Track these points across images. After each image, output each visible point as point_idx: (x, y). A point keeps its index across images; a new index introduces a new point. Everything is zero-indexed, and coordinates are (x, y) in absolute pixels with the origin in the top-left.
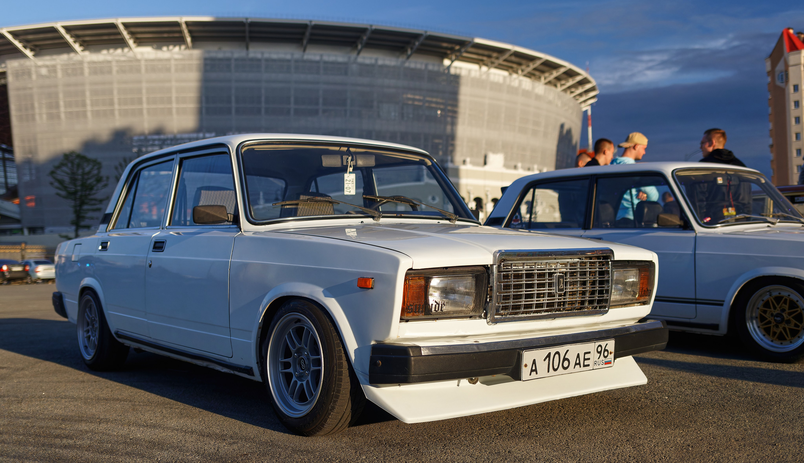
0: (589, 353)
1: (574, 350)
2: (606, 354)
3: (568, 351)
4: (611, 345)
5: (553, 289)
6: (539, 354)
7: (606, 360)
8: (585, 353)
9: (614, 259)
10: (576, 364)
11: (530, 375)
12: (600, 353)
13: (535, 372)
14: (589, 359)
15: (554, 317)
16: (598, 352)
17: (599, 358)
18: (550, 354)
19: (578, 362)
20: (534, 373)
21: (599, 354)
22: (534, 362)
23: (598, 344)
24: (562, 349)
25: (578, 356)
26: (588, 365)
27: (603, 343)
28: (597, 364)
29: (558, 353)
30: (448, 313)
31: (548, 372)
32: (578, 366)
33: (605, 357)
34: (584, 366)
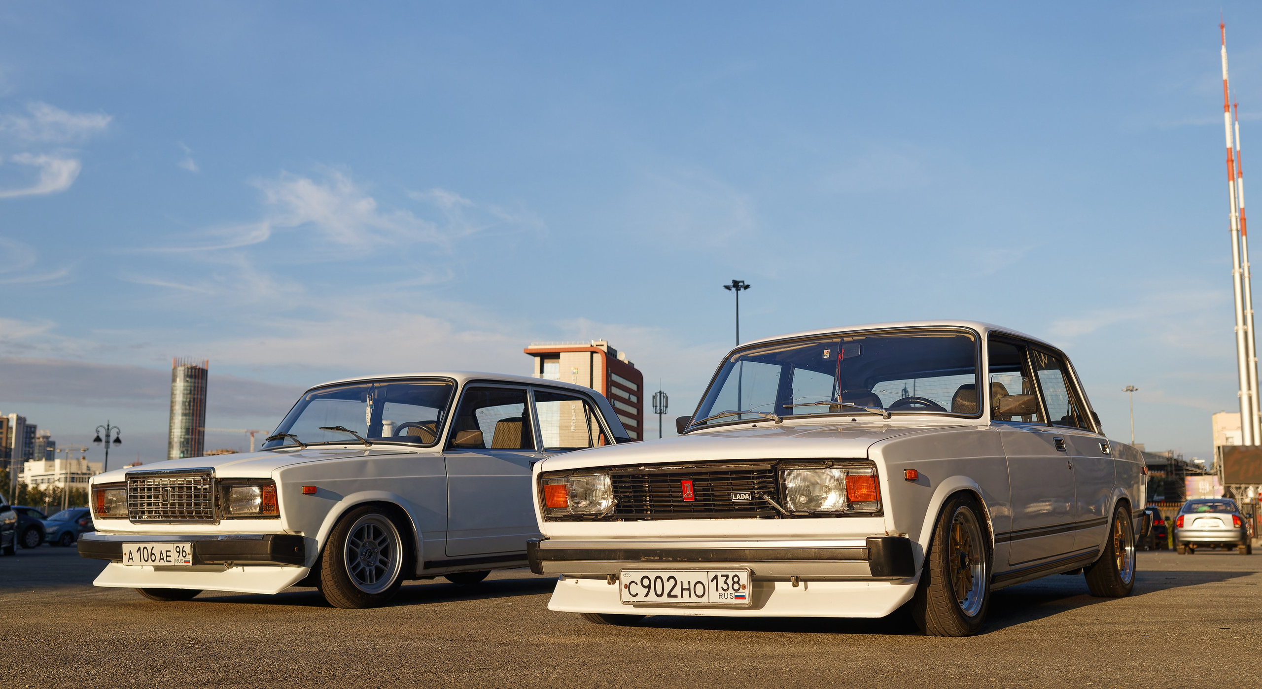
0: (170, 551)
1: (158, 548)
2: (184, 554)
3: (153, 547)
4: (188, 547)
7: (185, 560)
8: (167, 551)
10: (161, 559)
11: (129, 561)
12: (179, 552)
14: (170, 556)
15: (170, 522)
16: (177, 552)
17: (178, 557)
18: (140, 547)
19: (162, 557)
20: (131, 561)
21: (178, 554)
22: (131, 552)
23: (176, 545)
24: (149, 546)
25: (162, 552)
26: (171, 561)
27: (181, 545)
28: (178, 561)
29: (145, 548)
30: (115, 514)
31: (141, 561)
32: (162, 561)
33: (184, 557)
34: (167, 561)
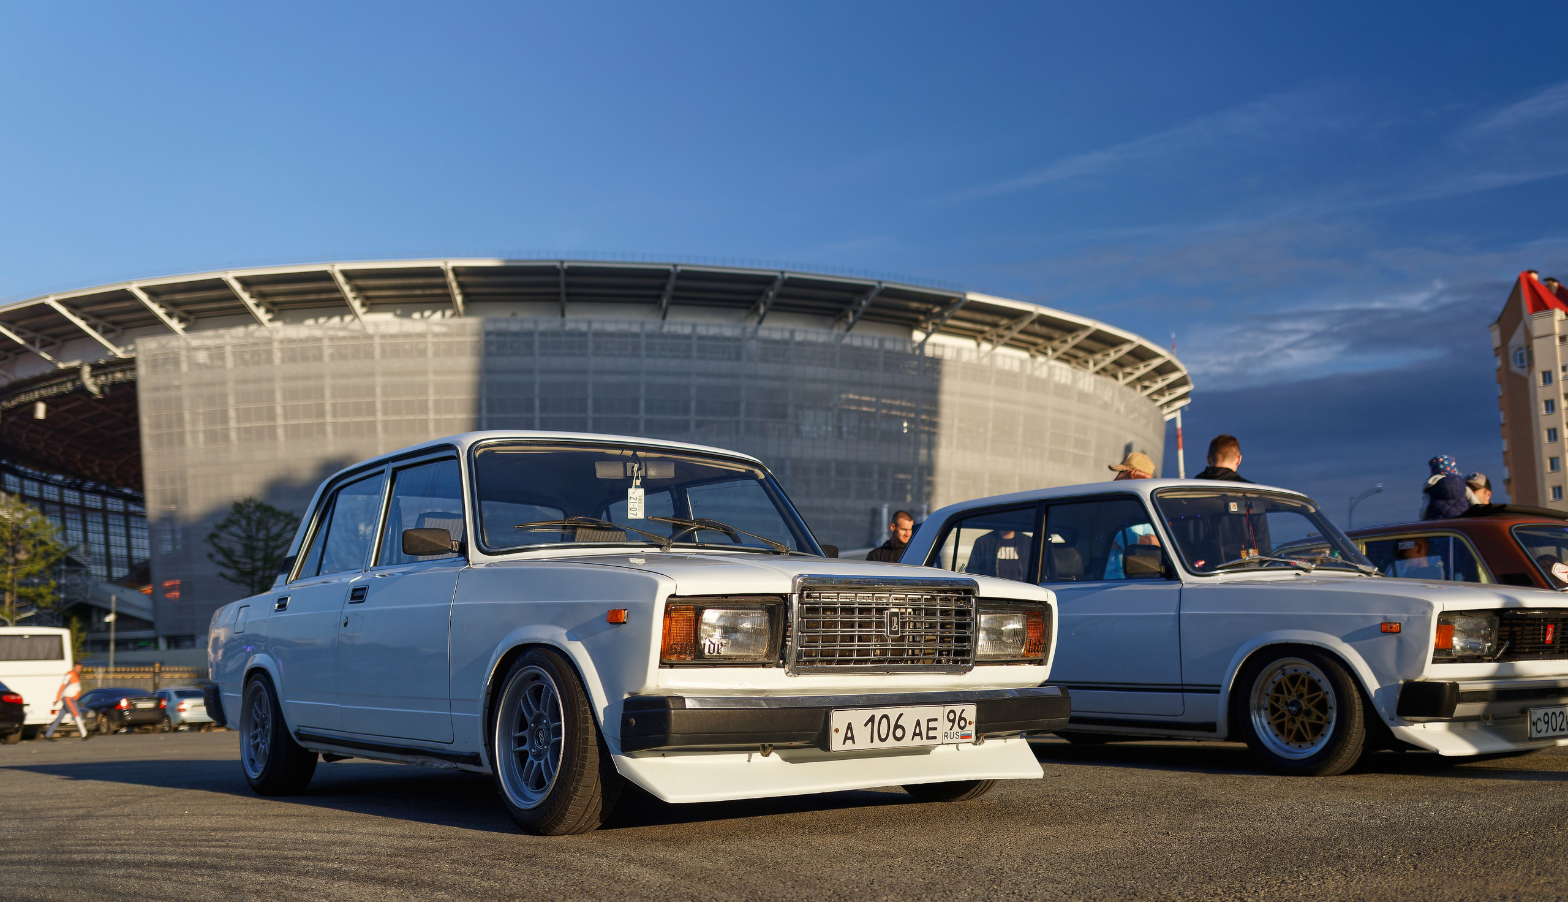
0: (936, 720)
1: (910, 715)
2: (962, 723)
3: (901, 715)
4: (970, 712)
5: (884, 632)
6: (858, 716)
7: (962, 733)
8: (929, 720)
9: (979, 594)
10: (915, 734)
11: (844, 743)
12: (953, 721)
13: (851, 741)
14: (935, 729)
16: (950, 720)
17: (951, 729)
18: (873, 717)
19: (918, 732)
20: (849, 742)
21: (952, 723)
22: (850, 726)
23: (948, 708)
24: (893, 713)
25: (918, 723)
26: (935, 738)
27: (958, 709)
28: (948, 737)
29: (885, 717)
30: (729, 658)
31: (872, 741)
32: (917, 738)
33: (962, 728)
34: (928, 738)
